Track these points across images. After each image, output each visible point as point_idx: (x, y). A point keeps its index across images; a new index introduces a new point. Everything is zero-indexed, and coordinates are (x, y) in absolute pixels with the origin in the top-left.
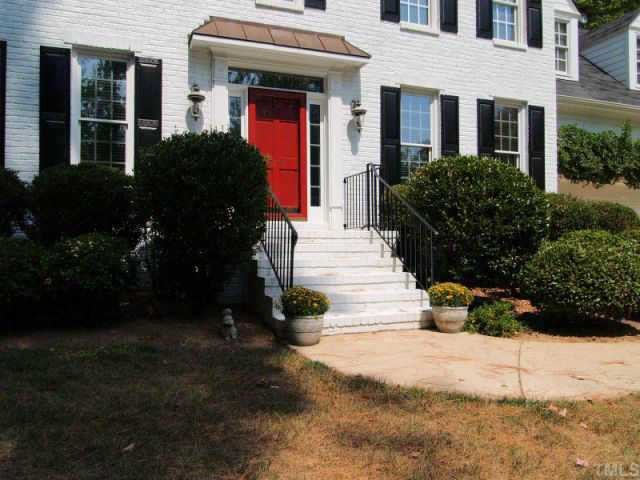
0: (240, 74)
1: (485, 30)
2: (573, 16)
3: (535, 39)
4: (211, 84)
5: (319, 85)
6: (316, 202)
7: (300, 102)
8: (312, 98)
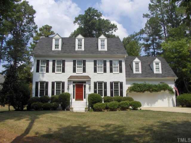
0: (74, 82)
1: (111, 71)
2: (140, 62)
3: (121, 71)
4: (71, 84)
5: (85, 82)
6: (85, 98)
7: (82, 85)
8: (84, 84)
